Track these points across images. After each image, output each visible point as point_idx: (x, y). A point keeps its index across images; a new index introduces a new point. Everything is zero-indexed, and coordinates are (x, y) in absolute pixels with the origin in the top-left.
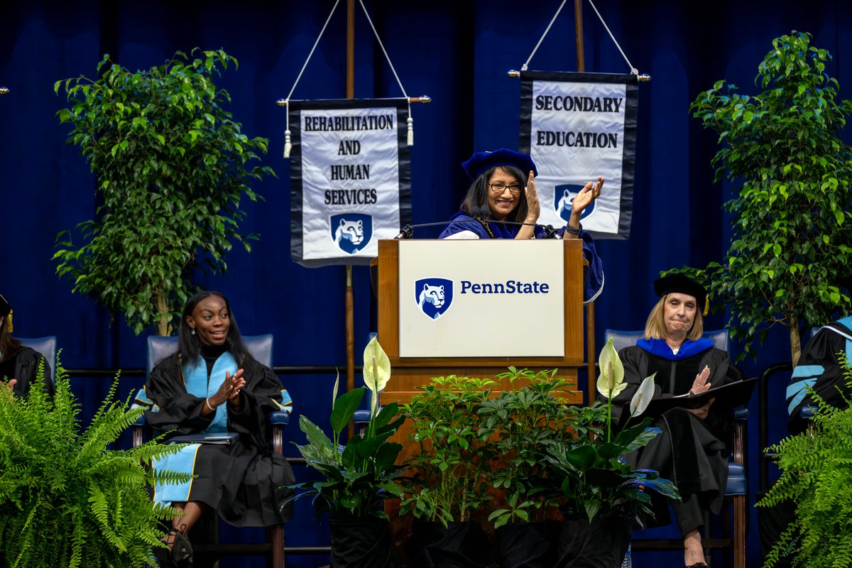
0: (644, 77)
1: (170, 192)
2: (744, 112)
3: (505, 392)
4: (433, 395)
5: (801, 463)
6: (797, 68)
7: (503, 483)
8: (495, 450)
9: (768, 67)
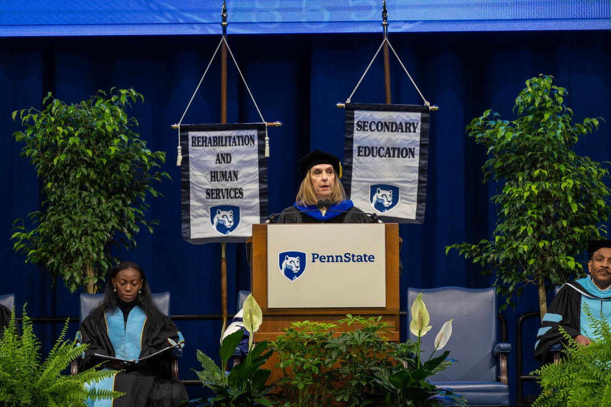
0: (434, 107)
1: (95, 190)
2: (506, 132)
3: (344, 332)
4: (292, 335)
5: (557, 383)
6: (544, 101)
7: (343, 398)
8: (337, 374)
9: (522, 100)
